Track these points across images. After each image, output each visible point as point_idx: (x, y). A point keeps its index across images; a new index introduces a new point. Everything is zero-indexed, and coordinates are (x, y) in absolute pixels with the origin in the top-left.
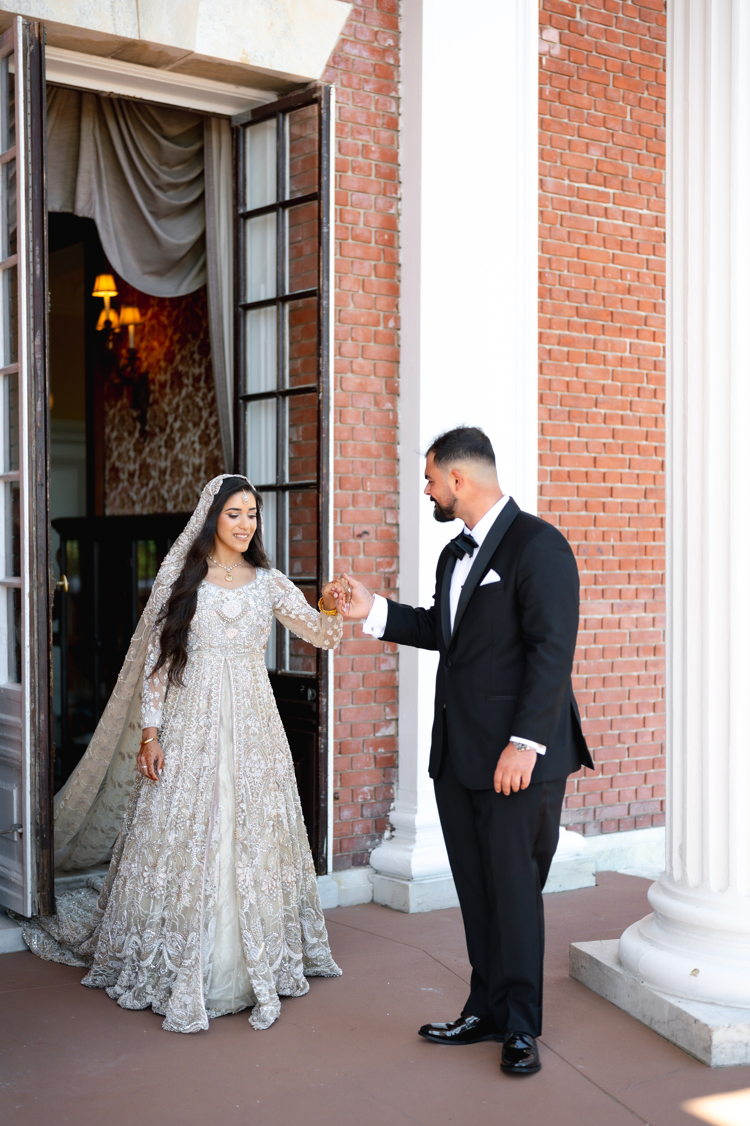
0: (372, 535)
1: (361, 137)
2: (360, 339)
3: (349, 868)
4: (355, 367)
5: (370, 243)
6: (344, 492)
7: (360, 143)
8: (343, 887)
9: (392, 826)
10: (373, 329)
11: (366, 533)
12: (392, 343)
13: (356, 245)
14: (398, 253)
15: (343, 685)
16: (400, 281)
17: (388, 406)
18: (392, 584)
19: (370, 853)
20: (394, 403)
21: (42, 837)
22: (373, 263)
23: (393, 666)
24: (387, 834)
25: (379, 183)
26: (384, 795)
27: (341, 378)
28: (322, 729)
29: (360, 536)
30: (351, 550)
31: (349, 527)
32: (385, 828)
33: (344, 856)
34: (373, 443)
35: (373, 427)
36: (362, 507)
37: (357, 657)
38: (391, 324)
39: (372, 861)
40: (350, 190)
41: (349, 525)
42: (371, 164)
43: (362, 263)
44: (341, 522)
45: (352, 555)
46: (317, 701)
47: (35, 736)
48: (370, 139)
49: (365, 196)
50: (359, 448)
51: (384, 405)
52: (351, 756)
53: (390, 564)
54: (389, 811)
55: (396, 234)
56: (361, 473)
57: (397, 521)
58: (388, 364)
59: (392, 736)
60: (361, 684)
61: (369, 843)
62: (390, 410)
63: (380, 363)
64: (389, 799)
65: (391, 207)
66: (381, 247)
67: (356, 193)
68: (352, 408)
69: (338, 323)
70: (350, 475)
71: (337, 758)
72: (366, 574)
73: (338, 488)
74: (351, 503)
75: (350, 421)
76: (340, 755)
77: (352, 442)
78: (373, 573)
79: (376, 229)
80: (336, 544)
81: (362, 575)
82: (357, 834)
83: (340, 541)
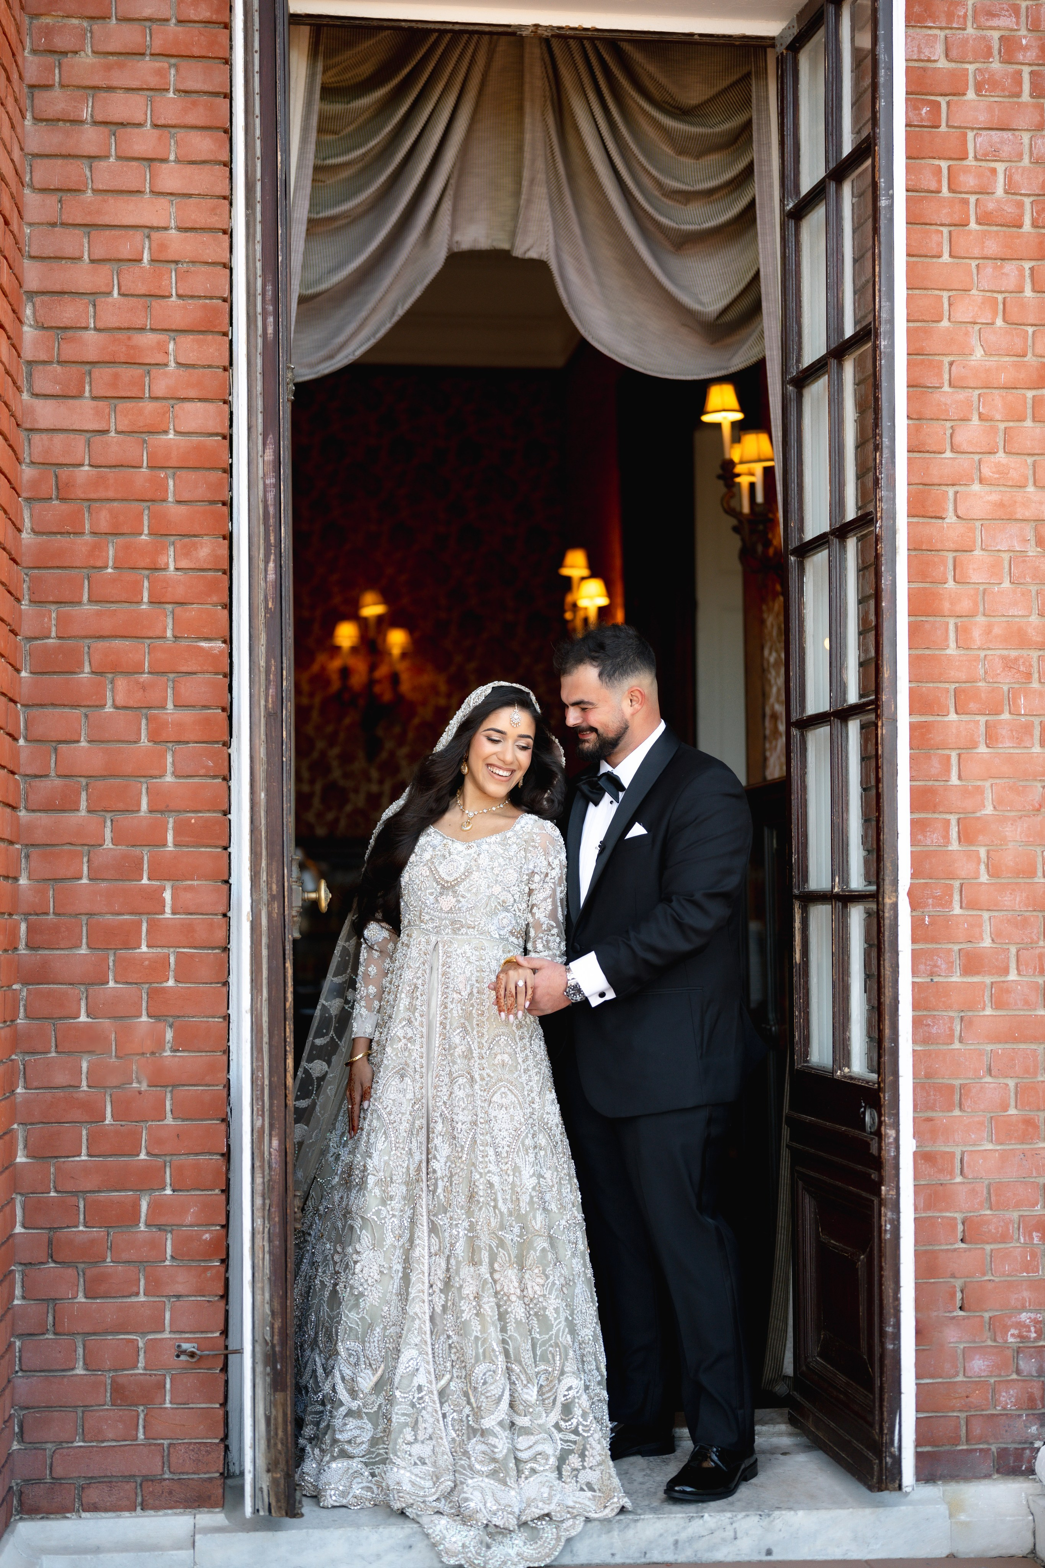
1: (995, 22)
2: (998, 417)
3: (988, 1476)
4: (986, 471)
5: (1020, 226)
6: (965, 718)
7: (996, 35)
8: (963, 1517)
13: (984, 233)
15: (967, 1103)
19: (1038, 1449)
21: (274, 1368)
22: (1027, 265)
25: (1039, 106)
27: (956, 493)
28: (888, 1191)
33: (975, 1450)
34: (1034, 619)
35: (1034, 589)
36: (1007, 746)
37: (999, 1047)
39: (1039, 1466)
40: (972, 129)
41: (979, 783)
42: (1019, 73)
43: (1001, 267)
44: (960, 778)
46: (878, 1134)
47: (263, 1177)
48: (1018, 24)
49: (1007, 135)
50: (997, 631)
52: (988, 1247)
56: (1006, 682)
60: (1013, 1103)
61: (1034, 1429)
67: (984, 133)
68: (982, 553)
69: (946, 388)
70: (980, 684)
71: (955, 1250)
72: (1020, 880)
73: (952, 710)
74: (982, 739)
75: (975, 577)
76: (963, 1245)
77: (983, 619)
78: (1036, 880)
79: (1032, 199)
80: (948, 822)
81: (1009, 884)
82: (1004, 1409)
83: (957, 816)
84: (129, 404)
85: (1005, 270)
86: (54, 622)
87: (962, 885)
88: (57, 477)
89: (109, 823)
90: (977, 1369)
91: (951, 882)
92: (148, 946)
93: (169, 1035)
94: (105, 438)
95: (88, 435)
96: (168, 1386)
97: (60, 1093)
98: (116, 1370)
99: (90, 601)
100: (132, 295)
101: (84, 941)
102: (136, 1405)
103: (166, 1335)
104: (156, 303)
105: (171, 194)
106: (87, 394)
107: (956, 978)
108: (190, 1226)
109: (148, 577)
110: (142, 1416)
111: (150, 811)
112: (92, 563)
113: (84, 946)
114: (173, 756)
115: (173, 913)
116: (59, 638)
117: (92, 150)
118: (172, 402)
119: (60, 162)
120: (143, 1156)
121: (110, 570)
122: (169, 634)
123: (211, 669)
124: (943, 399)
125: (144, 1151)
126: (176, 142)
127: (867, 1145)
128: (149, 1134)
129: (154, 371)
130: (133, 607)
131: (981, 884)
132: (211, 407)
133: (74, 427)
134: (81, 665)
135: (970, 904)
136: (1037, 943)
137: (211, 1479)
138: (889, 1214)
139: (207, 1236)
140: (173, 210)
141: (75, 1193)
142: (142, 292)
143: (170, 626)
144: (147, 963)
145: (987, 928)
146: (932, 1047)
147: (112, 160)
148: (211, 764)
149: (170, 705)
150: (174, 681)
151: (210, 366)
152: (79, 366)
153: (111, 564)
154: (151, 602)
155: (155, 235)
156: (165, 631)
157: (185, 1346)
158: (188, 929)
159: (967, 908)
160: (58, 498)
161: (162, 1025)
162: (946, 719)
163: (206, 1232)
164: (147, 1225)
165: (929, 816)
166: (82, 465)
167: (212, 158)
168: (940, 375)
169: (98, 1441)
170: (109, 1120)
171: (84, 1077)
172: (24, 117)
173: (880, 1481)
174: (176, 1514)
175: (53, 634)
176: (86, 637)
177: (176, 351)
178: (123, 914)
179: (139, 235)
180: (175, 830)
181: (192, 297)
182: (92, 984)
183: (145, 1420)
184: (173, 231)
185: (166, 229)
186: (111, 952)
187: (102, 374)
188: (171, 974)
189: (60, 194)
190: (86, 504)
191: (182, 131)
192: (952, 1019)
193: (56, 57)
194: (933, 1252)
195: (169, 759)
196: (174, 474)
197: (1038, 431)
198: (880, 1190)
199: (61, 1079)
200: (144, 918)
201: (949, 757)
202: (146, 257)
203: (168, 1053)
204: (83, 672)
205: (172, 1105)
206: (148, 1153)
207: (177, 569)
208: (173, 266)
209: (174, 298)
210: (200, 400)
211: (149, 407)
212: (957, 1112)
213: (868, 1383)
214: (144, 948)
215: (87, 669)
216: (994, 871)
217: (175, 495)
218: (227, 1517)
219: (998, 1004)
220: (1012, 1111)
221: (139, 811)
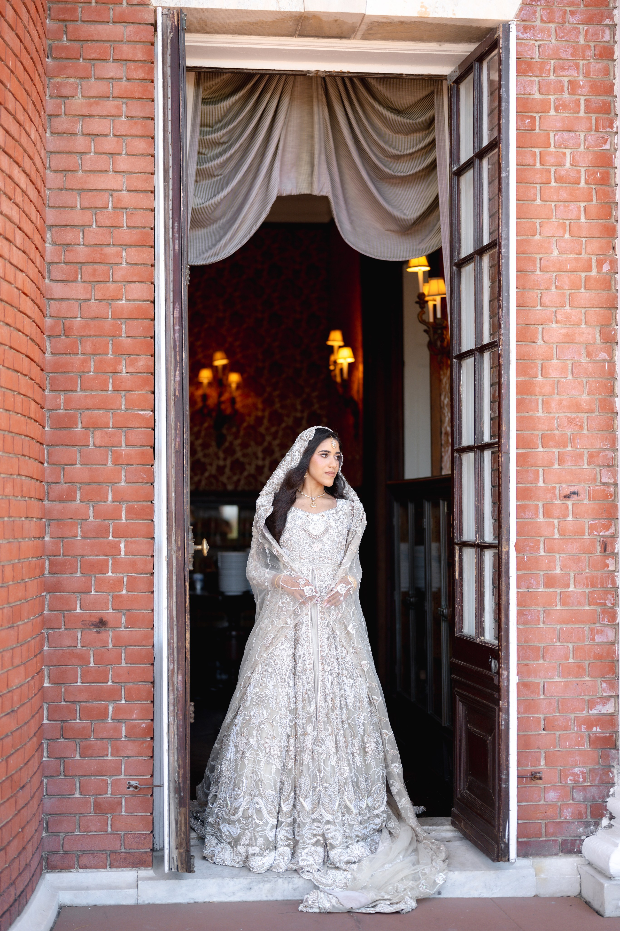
0: (582, 495)
1: (566, 73)
2: (566, 287)
3: (556, 854)
4: (559, 317)
5: (579, 184)
6: (547, 450)
7: (566, 79)
8: (543, 876)
9: (611, 814)
10: (583, 275)
11: (574, 493)
12: (610, 288)
13: (559, 188)
14: (614, 192)
15: (547, 657)
16: (617, 221)
17: (603, 356)
18: (609, 549)
19: (584, 840)
20: (611, 353)
21: (180, 795)
22: (582, 205)
23: (612, 638)
24: (605, 822)
25: (590, 119)
26: (600, 778)
27: (543, 329)
28: (503, 704)
29: (567, 497)
30: (556, 512)
31: (555, 487)
32: (602, 816)
33: (550, 840)
34: (585, 396)
35: (584, 380)
36: (570, 466)
37: (564, 627)
38: (606, 267)
39: (584, 849)
40: (553, 131)
41: (554, 485)
42: (579, 100)
43: (568, 206)
44: (544, 482)
45: (558, 518)
46: (498, 673)
47: (174, 695)
48: (579, 73)
49: (572, 134)
50: (564, 403)
51: (597, 356)
52: (558, 733)
53: (606, 527)
54: (608, 796)
55: (611, 171)
56: (569, 431)
57: (616, 480)
58: (602, 311)
59: (612, 715)
60: (571, 656)
61: (581, 830)
62: (605, 360)
63: (591, 311)
64: (608, 783)
65: (605, 143)
66: (593, 187)
67: (559, 133)
68: (557, 361)
69: (538, 272)
70: (555, 432)
71: (540, 734)
72: (576, 537)
73: (540, 446)
74: (556, 462)
75: (553, 374)
76: (544, 732)
77: (557, 396)
78: (585, 537)
79: (585, 168)
80: (537, 506)
81: (570, 539)
82: (565, 819)
83: (542, 503)
84: (102, 285)
85: (570, 208)
86: (62, 401)
87: (545, 540)
88: (63, 324)
89: (91, 508)
90: (551, 798)
91: (539, 538)
92: (112, 573)
93: (123, 619)
94: (88, 303)
95: (80, 301)
96: (123, 804)
97: (67, 650)
98: (96, 795)
99: (81, 389)
100: (103, 227)
101: (79, 570)
102: (107, 813)
103: (122, 777)
104: (115, 231)
105: (124, 172)
106: (79, 279)
107: (541, 590)
108: (135, 720)
109: (112, 377)
110: (110, 819)
111: (113, 501)
112: (82, 369)
113: (79, 572)
114: (125, 472)
115: (126, 555)
116: (65, 409)
117: (82, 149)
118: (124, 283)
119: (65, 156)
120: (110, 683)
121: (92, 373)
122: (123, 407)
123: (145, 426)
124: (536, 278)
125: (110, 681)
126: (126, 144)
127: (492, 679)
128: (113, 672)
129: (115, 267)
130: (104, 393)
131: (555, 539)
132: (145, 286)
133: (73, 297)
134: (77, 424)
135: (549, 550)
136: (585, 570)
137: (146, 852)
138: (504, 716)
139: (144, 725)
140: (124, 180)
141: (75, 703)
142: (109, 225)
143: (123, 403)
144: (112, 581)
145: (558, 563)
146: (528, 627)
147: (92, 154)
148: (145, 476)
149: (123, 445)
150: (125, 432)
151: (144, 264)
152: (75, 265)
153: (92, 370)
154: (113, 390)
155: (115, 194)
156: (121, 406)
157: (132, 783)
158: (133, 564)
159: (548, 552)
160: (64, 335)
161: (119, 614)
162: (537, 451)
163: (143, 723)
164: (112, 719)
165: (528, 503)
166: (77, 317)
167: (145, 152)
168: (535, 265)
169: (87, 832)
170: (92, 664)
171: (79, 641)
172: (46, 132)
173: (498, 856)
174: (128, 870)
175: (62, 407)
176: (79, 409)
177: (126, 256)
178: (99, 556)
179: (106, 194)
180: (126, 511)
181: (135, 227)
182: (83, 592)
183: (111, 821)
184: (125, 192)
185: (121, 191)
186: (93, 576)
187: (88, 269)
188: (125, 587)
189: (65, 173)
190: (79, 338)
191: (129, 138)
192: (539, 611)
193: (63, 99)
194: (528, 735)
195: (123, 474)
196: (125, 322)
197: (587, 295)
198: (499, 703)
199: (67, 642)
200: (110, 558)
201: (538, 471)
202: (110, 206)
203: (123, 629)
204: (77, 428)
205: (125, 656)
206: (113, 682)
207: (127, 373)
208: (124, 211)
209: (125, 228)
210: (139, 282)
211: (112, 286)
212: (541, 661)
213: (492, 804)
214: (110, 574)
215: (80, 426)
216: (562, 532)
217: (126, 333)
218: (155, 872)
219: (563, 604)
220: (571, 661)
221: (107, 501)
